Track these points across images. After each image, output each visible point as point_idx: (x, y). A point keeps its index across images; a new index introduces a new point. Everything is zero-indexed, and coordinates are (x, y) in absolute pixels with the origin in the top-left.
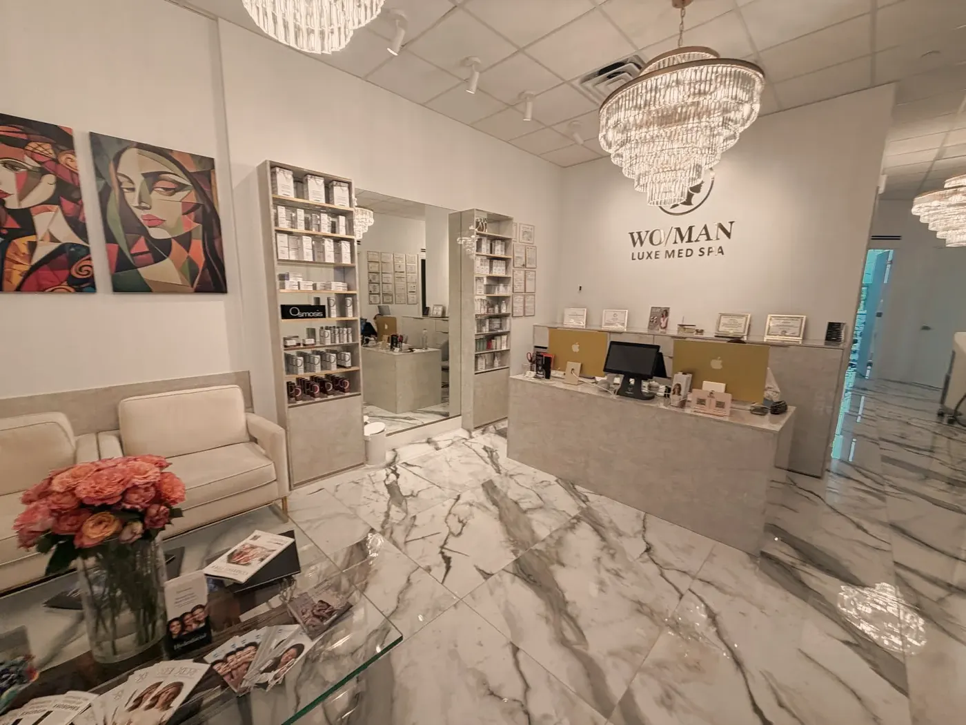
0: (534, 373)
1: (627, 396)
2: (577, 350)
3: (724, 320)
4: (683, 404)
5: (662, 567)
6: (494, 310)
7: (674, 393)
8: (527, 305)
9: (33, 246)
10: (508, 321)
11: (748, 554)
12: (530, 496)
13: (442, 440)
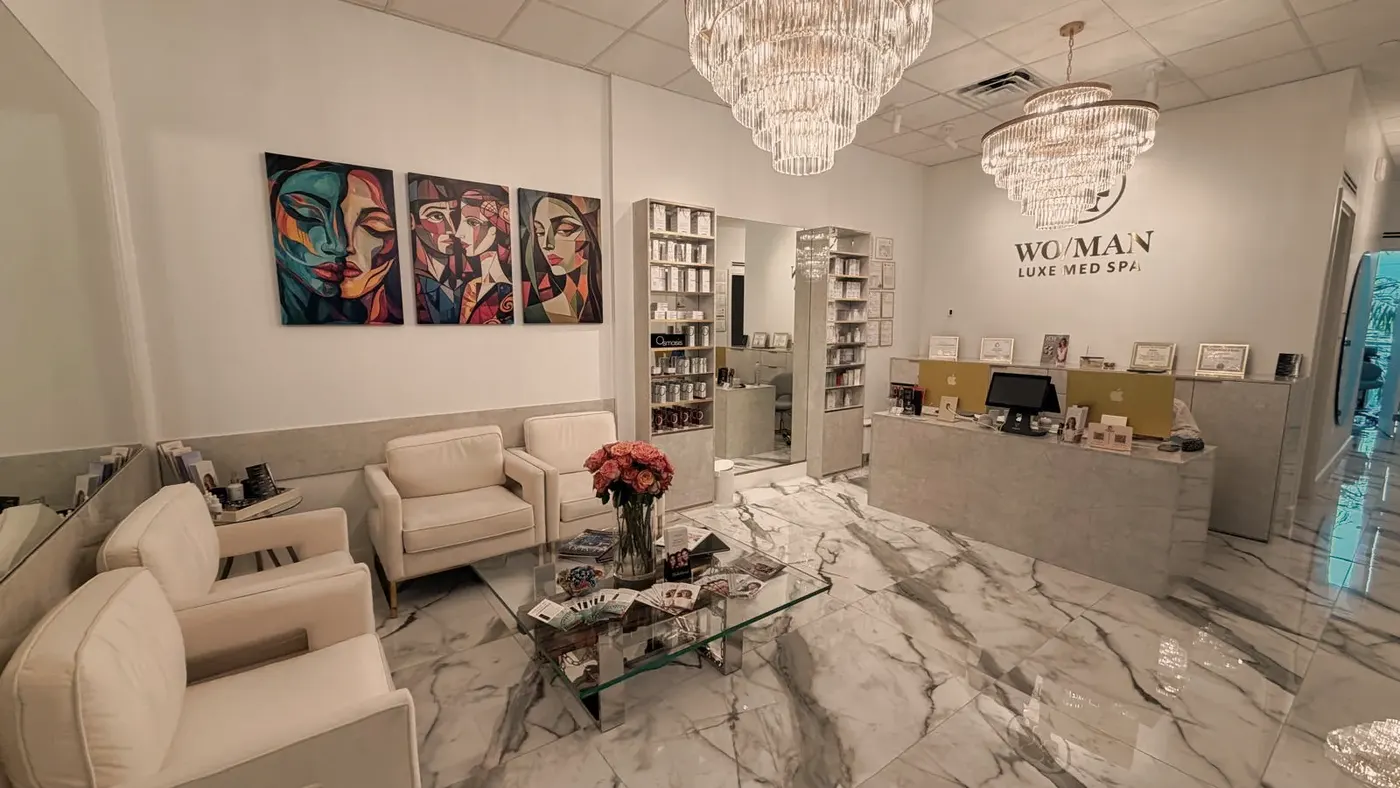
0: (901, 409)
1: (1015, 432)
2: (954, 383)
3: (1142, 351)
4: (1078, 439)
5: (1052, 601)
6: (846, 339)
7: (1068, 428)
8: (882, 332)
9: (479, 286)
10: (863, 352)
11: (1152, 596)
12: (901, 538)
13: (787, 485)
